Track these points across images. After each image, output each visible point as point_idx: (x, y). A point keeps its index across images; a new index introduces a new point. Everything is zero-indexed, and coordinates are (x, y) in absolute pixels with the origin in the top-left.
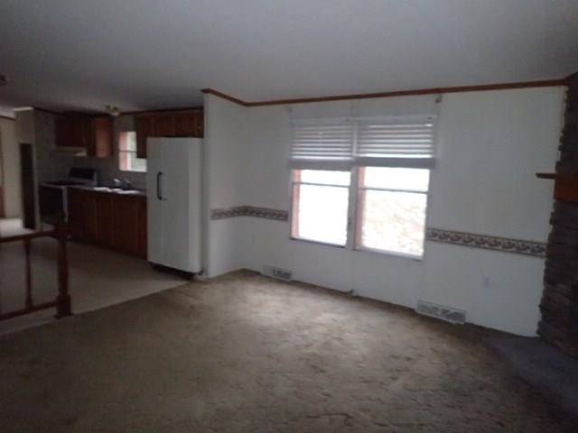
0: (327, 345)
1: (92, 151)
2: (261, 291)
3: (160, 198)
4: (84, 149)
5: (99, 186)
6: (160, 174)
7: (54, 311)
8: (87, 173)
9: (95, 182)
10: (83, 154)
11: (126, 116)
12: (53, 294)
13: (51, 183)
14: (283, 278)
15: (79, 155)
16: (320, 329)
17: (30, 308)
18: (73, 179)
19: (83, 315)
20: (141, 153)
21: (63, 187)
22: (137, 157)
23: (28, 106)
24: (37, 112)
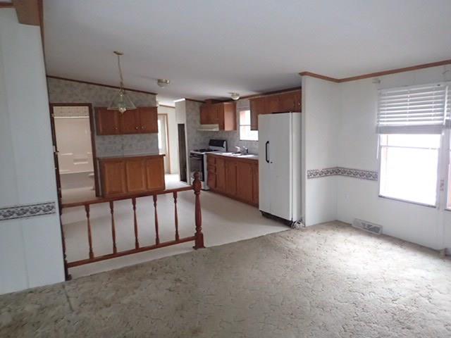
1: (222, 127)
3: (268, 162)
4: (217, 125)
5: (227, 151)
7: (193, 243)
8: (218, 143)
9: (225, 149)
10: (217, 129)
11: (245, 100)
12: (193, 233)
13: (197, 151)
14: (373, 231)
15: (214, 130)
17: (178, 241)
18: (211, 147)
19: (211, 248)
20: (254, 126)
21: (204, 153)
22: (252, 130)
23: (182, 98)
24: (188, 101)
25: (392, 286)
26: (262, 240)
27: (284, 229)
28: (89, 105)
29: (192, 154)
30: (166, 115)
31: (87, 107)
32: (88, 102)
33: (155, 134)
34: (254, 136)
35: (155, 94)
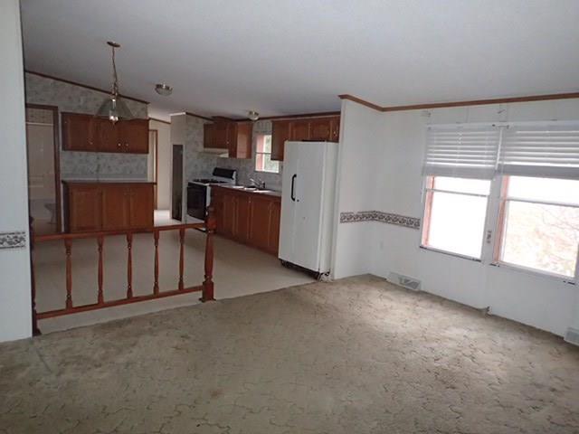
0: (458, 361)
1: (233, 154)
2: (387, 298)
3: (294, 199)
4: (227, 150)
5: (237, 185)
6: (295, 176)
7: (200, 294)
8: (228, 173)
9: (234, 182)
10: (227, 155)
11: (265, 121)
12: (200, 281)
13: (198, 181)
14: (409, 288)
15: (222, 156)
16: (451, 344)
17: (181, 290)
18: (215, 178)
19: (222, 301)
20: (278, 155)
21: (207, 185)
22: (272, 159)
23: (180, 111)
24: (189, 116)
25: (434, 345)
26: (285, 293)
27: (309, 281)
28: (55, 109)
29: (190, 184)
30: (156, 131)
31: (51, 112)
32: (53, 104)
33: (144, 155)
34: (274, 168)
35: (146, 103)
